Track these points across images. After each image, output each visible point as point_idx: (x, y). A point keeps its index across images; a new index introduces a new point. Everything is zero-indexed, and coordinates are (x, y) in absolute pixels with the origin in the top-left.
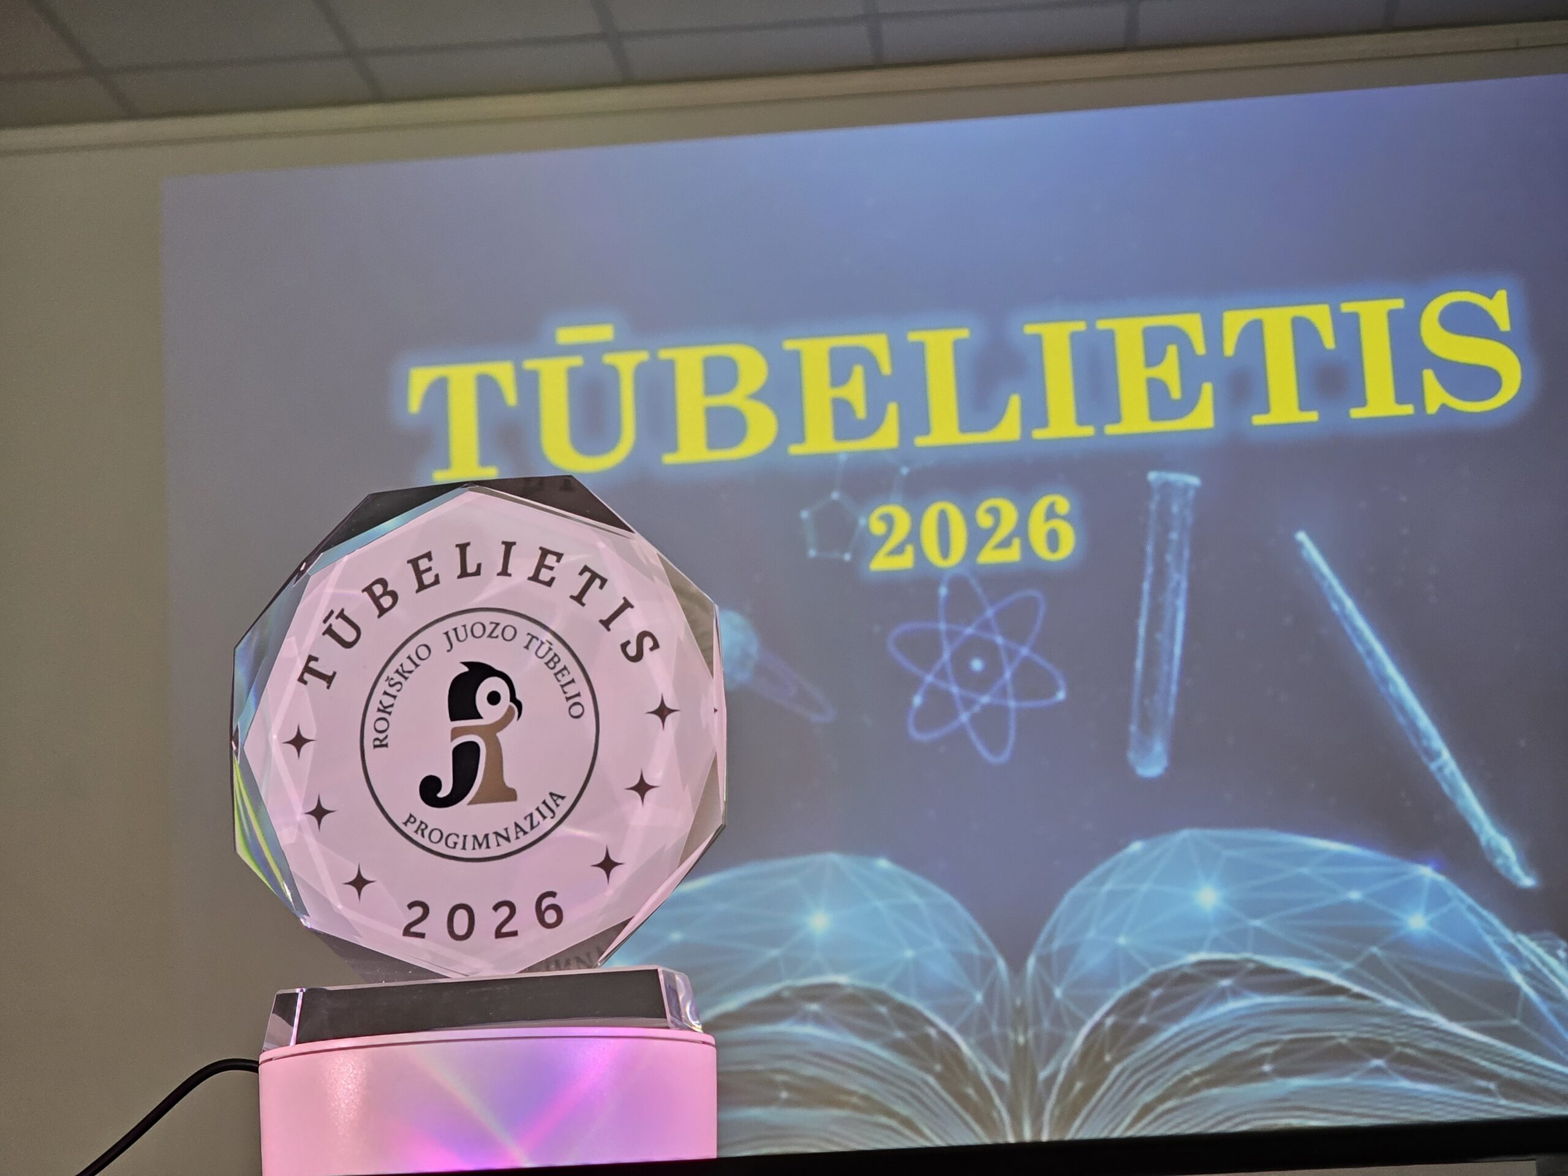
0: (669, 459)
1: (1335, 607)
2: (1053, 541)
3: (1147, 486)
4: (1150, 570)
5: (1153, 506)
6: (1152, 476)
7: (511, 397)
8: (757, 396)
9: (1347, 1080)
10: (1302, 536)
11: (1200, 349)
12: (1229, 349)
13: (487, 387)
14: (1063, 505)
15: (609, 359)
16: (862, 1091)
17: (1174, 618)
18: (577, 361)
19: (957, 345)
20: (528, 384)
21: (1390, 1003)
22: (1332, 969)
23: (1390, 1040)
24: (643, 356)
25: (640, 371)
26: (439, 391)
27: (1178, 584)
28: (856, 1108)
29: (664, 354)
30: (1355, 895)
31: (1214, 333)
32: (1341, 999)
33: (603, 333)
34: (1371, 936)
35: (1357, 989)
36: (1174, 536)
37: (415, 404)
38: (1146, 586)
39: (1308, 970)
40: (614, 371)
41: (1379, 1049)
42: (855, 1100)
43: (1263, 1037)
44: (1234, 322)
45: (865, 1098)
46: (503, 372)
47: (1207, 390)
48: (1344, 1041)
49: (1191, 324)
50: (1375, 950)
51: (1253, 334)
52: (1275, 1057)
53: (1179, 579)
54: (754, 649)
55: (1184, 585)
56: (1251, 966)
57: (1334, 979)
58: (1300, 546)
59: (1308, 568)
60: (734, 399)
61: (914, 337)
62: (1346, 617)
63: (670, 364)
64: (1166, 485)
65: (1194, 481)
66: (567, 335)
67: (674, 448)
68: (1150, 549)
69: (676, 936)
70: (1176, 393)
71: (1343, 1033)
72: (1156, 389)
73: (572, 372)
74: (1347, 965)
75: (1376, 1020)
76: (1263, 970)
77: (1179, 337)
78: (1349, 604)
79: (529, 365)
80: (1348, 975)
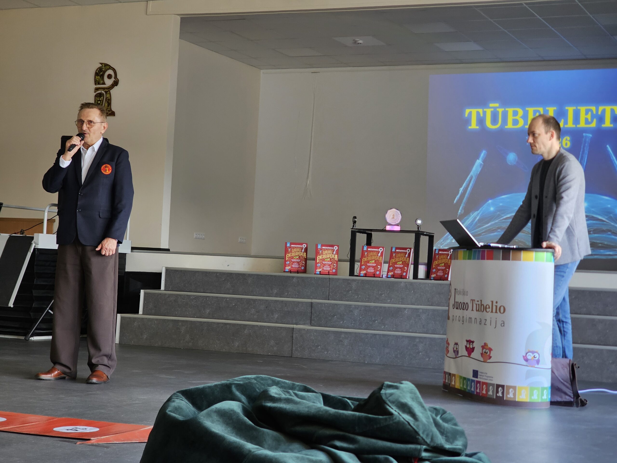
0: (506, 127)
1: (612, 158)
2: (566, 144)
3: (583, 136)
4: (582, 150)
5: (583, 140)
6: (584, 134)
7: (482, 115)
8: (521, 117)
9: (604, 235)
10: (608, 146)
11: (594, 112)
12: (600, 113)
13: (478, 113)
14: (568, 138)
15: (498, 109)
16: (527, 231)
17: (585, 158)
18: (492, 110)
19: (554, 110)
20: (485, 113)
21: (613, 224)
22: (604, 218)
23: (612, 230)
24: (503, 109)
25: (503, 112)
26: (470, 113)
27: (586, 153)
28: (526, 233)
29: (507, 109)
30: (609, 206)
31: (597, 110)
32: (605, 223)
33: (497, 105)
34: (610, 213)
35: (607, 221)
36: (586, 144)
37: (466, 115)
38: (581, 153)
39: (600, 218)
40: (498, 112)
41: (610, 231)
42: (526, 232)
43: (591, 227)
44: (601, 108)
45: (528, 232)
46: (481, 111)
47: (595, 120)
48: (604, 229)
49: (594, 108)
50: (611, 215)
51: (604, 111)
52: (593, 231)
53: (586, 152)
54: (517, 159)
55: (587, 153)
56: (591, 216)
57: (604, 219)
58: (607, 148)
59: (608, 151)
60: (518, 118)
61: (547, 108)
62: (613, 160)
63: (507, 111)
64: (586, 136)
65: (591, 135)
66: (491, 105)
67: (507, 125)
68: (582, 147)
69: (501, 204)
70: (590, 120)
71: (604, 228)
72: (586, 119)
73: (492, 112)
74: (606, 217)
75: (610, 226)
76: (593, 217)
77: (591, 111)
78: (614, 158)
79: (485, 110)
80: (607, 219)
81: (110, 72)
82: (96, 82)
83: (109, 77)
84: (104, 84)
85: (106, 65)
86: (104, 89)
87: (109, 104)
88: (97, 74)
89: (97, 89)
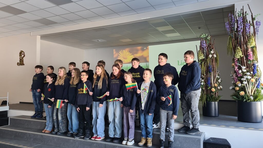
81: (23, 53)
82: (20, 56)
83: (23, 54)
84: (22, 56)
85: (22, 51)
86: (21, 58)
87: (23, 62)
88: (20, 54)
89: (20, 58)
